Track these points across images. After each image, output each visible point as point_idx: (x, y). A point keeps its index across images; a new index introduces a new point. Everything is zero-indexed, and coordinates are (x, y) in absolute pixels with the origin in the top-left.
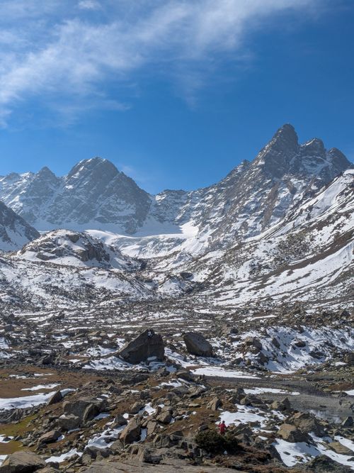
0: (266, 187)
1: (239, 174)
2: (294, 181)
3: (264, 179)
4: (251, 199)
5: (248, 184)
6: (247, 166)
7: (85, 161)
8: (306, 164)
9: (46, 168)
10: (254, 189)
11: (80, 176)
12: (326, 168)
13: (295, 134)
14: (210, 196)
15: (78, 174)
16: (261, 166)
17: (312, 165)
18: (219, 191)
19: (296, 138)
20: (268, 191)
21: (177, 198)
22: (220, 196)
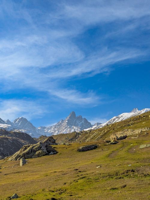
0: (68, 128)
1: (61, 123)
2: (75, 128)
3: (68, 126)
4: (65, 131)
5: (64, 127)
6: (63, 121)
7: (19, 118)
8: (77, 122)
9: (8, 120)
10: (65, 129)
11: (18, 122)
12: (82, 123)
13: (75, 114)
14: (53, 129)
15: (17, 122)
16: (67, 123)
17: (79, 122)
18: (55, 127)
19: (75, 115)
20: (69, 129)
21: (43, 129)
22: (56, 129)
